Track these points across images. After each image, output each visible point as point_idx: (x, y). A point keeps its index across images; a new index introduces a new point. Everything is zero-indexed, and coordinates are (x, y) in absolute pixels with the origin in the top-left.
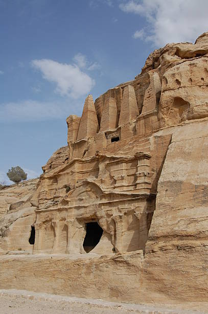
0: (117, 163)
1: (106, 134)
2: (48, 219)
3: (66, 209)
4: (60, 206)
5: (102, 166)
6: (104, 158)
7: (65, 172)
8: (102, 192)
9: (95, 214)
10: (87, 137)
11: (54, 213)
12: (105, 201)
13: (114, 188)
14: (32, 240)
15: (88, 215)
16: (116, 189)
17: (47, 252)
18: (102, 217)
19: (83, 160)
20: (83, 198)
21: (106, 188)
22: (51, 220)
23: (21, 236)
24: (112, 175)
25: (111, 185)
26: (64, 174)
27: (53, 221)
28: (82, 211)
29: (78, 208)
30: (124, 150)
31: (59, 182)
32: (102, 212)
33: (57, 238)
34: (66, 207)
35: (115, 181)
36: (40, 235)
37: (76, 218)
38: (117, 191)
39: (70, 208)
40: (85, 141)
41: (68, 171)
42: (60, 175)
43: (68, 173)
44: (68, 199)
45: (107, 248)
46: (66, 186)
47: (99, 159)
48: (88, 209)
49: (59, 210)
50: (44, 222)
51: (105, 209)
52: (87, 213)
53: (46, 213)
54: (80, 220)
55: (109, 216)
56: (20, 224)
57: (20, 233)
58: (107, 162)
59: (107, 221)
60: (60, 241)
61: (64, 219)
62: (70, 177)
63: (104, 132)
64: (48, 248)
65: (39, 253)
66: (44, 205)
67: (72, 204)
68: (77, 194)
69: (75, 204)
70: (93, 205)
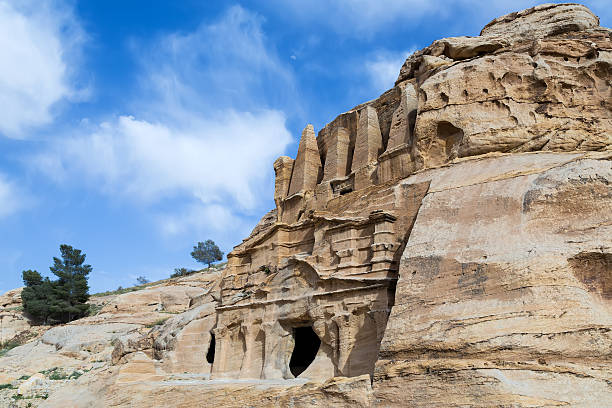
0: (342, 230)
1: (332, 184)
2: (235, 321)
3: (263, 306)
4: (253, 301)
5: (318, 235)
6: (322, 222)
7: (263, 245)
8: (318, 277)
9: (307, 314)
10: (304, 191)
11: (245, 311)
12: (321, 291)
13: (337, 270)
14: (210, 357)
15: (297, 315)
16: (340, 272)
17: (233, 376)
18: (317, 318)
19: (292, 225)
20: (290, 287)
21: (323, 271)
22: (240, 323)
23: (194, 349)
24: (334, 249)
25: (332, 265)
26: (262, 249)
27: (243, 324)
28: (288, 308)
29: (281, 303)
30: (354, 209)
31: (254, 261)
32: (317, 310)
33: (249, 352)
34: (263, 301)
35: (338, 260)
36: (223, 347)
37: (280, 321)
38: (341, 275)
39: (269, 303)
40: (300, 198)
41: (268, 243)
42: (256, 250)
43: (266, 247)
44: (266, 289)
45: (327, 370)
46: (263, 268)
47: (314, 223)
48: (297, 305)
49: (253, 307)
50: (229, 327)
51: (323, 304)
52: (295, 312)
53: (232, 312)
54: (284, 323)
55: (328, 316)
56: (194, 330)
57: (193, 345)
58: (326, 228)
59: (326, 325)
60: (252, 359)
61: (259, 322)
62: (270, 254)
63: (328, 182)
64: (234, 369)
65: (220, 377)
66: (230, 298)
67: (273, 297)
68: (280, 280)
69: (277, 297)
70: (304, 299)
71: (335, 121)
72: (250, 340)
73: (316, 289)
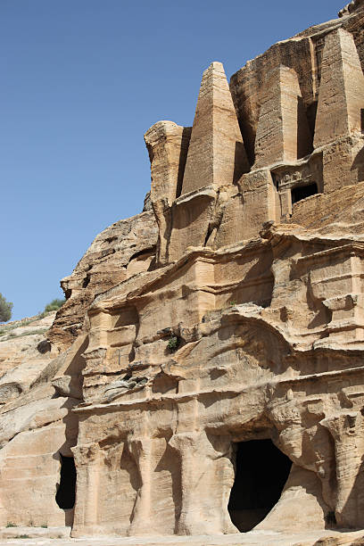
0: (333, 259)
2: (116, 433)
3: (173, 405)
4: (149, 395)
5: (281, 269)
6: (287, 246)
7: (164, 290)
8: (288, 348)
9: (266, 415)
10: (215, 187)
11: (134, 414)
12: (292, 375)
13: (325, 334)
14: (66, 496)
15: (244, 419)
16: (332, 337)
17: (117, 531)
18: (288, 423)
19: (220, 251)
20: (227, 367)
21: (297, 335)
22: (123, 436)
23: (31, 484)
24: (317, 294)
25: (311, 326)
26: (161, 297)
27: (131, 438)
28: (223, 407)
29: (208, 399)
30: (351, 219)
31: (144, 320)
32: (290, 407)
33: (147, 489)
34: (171, 395)
35: (326, 314)
36: (94, 479)
37: (207, 430)
38: (337, 343)
39: (187, 399)
40: (209, 199)
41: (175, 286)
42: (149, 300)
43: (171, 295)
44: (176, 372)
45: (310, 514)
46: (166, 334)
48: (241, 403)
49: (151, 406)
50: (102, 444)
51: (296, 398)
52: (243, 412)
53: (108, 416)
54: (215, 436)
55: (310, 418)
56: (27, 450)
57: (28, 477)
58: (298, 257)
59: (305, 436)
60: (155, 499)
61: (166, 433)
62: (180, 305)
63: (267, 169)
64: (117, 518)
65: (90, 532)
66: (100, 391)
67: (191, 387)
68: (205, 356)
69: (199, 387)
70: (259, 388)
71: (266, 56)
72: (147, 465)
73: (282, 370)
